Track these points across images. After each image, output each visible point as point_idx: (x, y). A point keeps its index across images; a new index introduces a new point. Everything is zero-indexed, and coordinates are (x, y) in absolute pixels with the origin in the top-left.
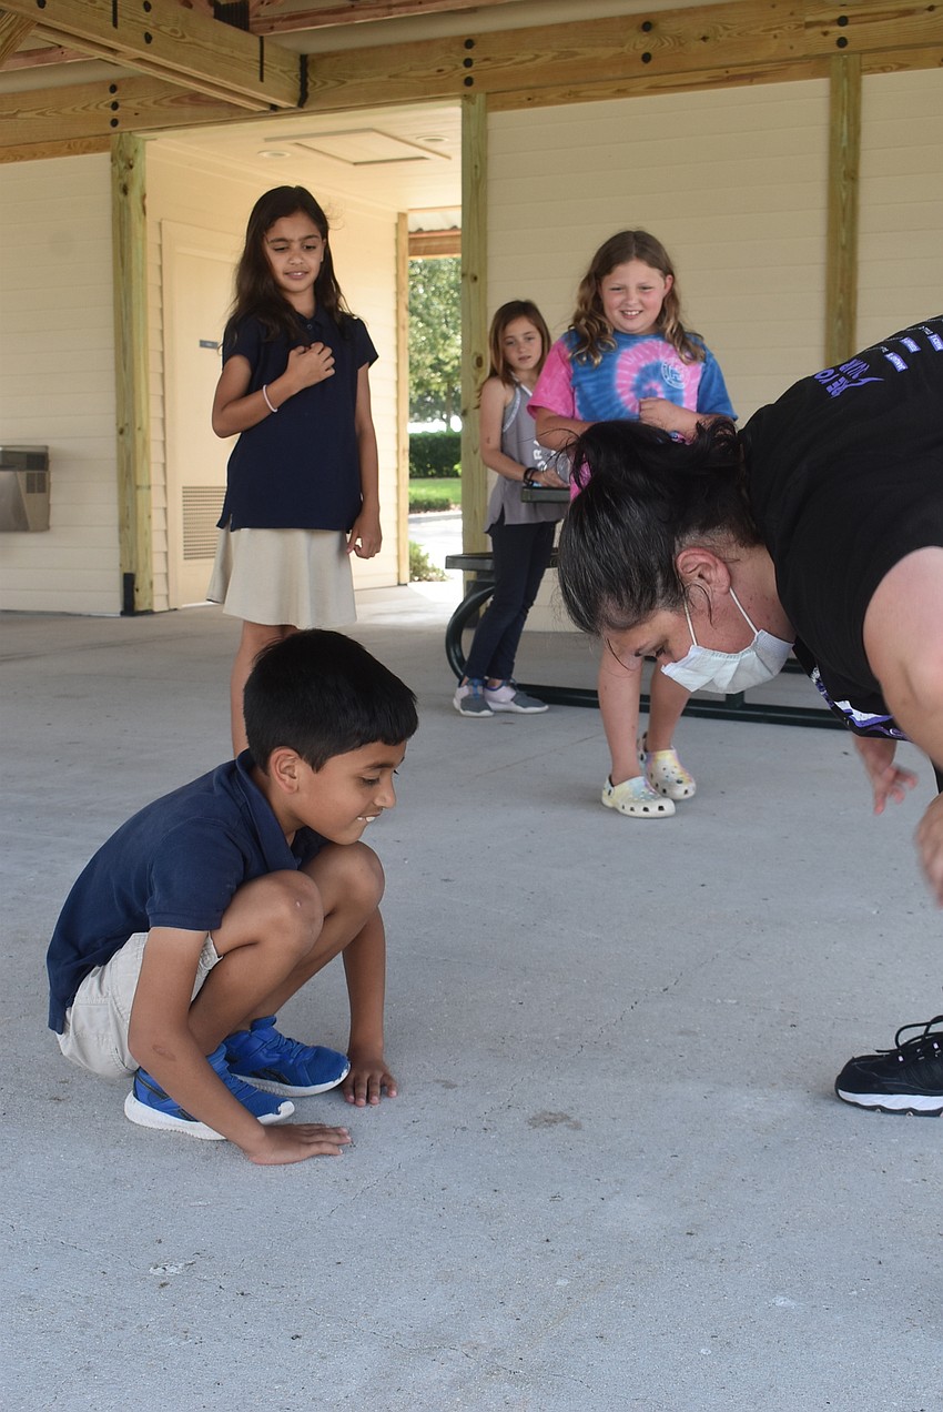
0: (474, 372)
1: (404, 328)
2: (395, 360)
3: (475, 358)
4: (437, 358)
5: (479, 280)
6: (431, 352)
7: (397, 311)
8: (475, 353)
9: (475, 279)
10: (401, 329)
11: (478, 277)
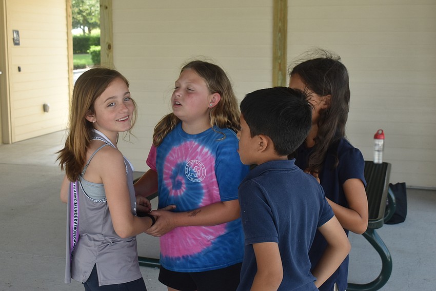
0: (107, 52)
1: (70, 16)
2: (66, 31)
3: (107, 45)
4: (80, 10)
5: (108, 8)
6: (77, 7)
7: (67, 9)
8: (107, 43)
9: (106, 8)
10: (68, 17)
11: (108, 6)
